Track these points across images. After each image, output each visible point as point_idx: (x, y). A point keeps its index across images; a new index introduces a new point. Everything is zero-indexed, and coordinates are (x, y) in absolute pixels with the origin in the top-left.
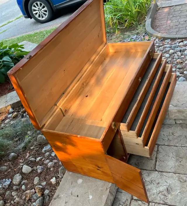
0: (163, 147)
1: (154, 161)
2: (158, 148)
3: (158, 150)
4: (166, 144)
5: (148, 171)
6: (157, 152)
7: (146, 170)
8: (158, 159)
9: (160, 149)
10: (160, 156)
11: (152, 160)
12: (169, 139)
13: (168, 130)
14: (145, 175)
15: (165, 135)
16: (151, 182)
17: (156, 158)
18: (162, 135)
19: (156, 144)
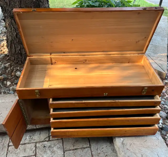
0: (90, 151)
1: (73, 148)
2: (87, 147)
3: (85, 148)
4: (93, 153)
5: (62, 146)
6: (82, 148)
7: (63, 145)
8: (76, 150)
9: (86, 149)
10: (79, 151)
11: (74, 146)
12: (100, 153)
13: (110, 150)
14: (58, 145)
15: (103, 150)
16: (53, 152)
17: (76, 149)
18: (102, 147)
19: (90, 145)
